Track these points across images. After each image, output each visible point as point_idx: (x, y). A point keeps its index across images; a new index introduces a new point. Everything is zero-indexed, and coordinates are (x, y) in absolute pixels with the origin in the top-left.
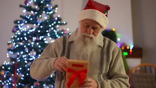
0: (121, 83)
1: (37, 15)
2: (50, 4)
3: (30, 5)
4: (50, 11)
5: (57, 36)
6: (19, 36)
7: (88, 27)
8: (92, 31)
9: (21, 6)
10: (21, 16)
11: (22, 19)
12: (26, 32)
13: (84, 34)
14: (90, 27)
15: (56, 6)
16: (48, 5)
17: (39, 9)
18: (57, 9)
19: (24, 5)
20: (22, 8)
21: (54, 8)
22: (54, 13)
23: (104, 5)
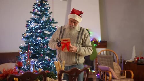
0: (89, 49)
1: (40, 17)
2: (48, 11)
3: (36, 12)
4: (48, 15)
5: (52, 29)
6: (30, 29)
7: (72, 22)
8: (74, 24)
9: (31, 12)
10: (31, 18)
11: (32, 20)
12: (35, 27)
13: (70, 25)
14: (73, 22)
15: (52, 12)
16: (47, 12)
17: (41, 14)
18: (51, 14)
19: (33, 12)
20: (31, 14)
21: (50, 14)
22: (50, 16)
23: (80, 11)
